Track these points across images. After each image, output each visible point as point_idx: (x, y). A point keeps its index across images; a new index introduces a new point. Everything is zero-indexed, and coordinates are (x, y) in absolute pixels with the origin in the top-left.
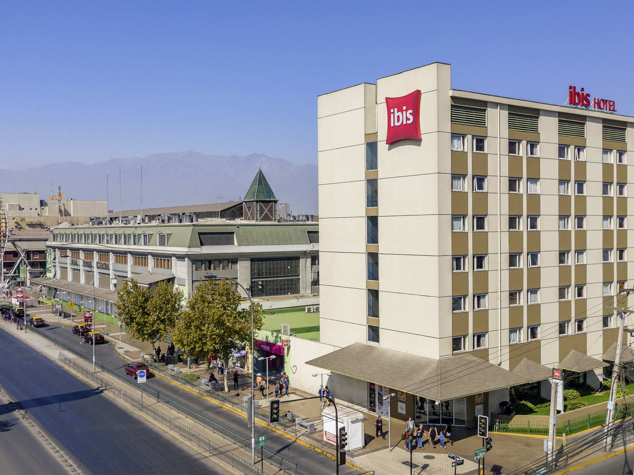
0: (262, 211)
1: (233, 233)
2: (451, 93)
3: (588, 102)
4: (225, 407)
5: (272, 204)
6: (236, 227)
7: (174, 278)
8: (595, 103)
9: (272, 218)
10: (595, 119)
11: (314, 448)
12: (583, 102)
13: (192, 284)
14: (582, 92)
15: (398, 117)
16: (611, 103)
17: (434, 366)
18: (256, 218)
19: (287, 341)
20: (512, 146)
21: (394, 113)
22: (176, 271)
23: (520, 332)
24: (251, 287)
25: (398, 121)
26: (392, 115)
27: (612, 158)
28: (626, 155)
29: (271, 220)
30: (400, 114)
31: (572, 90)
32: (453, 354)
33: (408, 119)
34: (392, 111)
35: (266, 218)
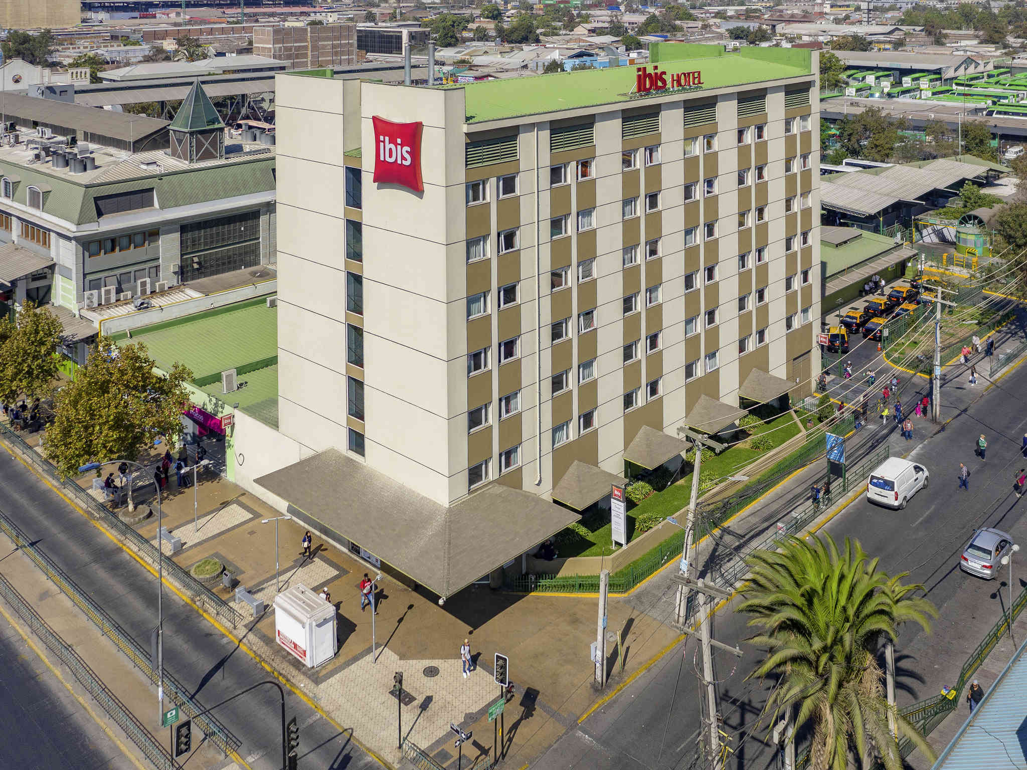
0: (199, 145)
1: (151, 190)
2: (465, 128)
3: (664, 82)
4: (127, 550)
5: (216, 135)
6: (157, 179)
7: (54, 265)
8: (673, 80)
9: (215, 153)
10: (672, 105)
11: (260, 662)
12: (657, 83)
13: (84, 279)
14: (656, 71)
15: (390, 150)
16: (696, 75)
17: (440, 519)
18: (190, 157)
19: (230, 418)
20: (556, 173)
21: (384, 142)
22: (58, 254)
23: (567, 427)
24: (182, 268)
25: (391, 156)
26: (382, 144)
27: (697, 148)
28: (716, 138)
29: (215, 157)
30: (392, 146)
31: (640, 73)
32: (470, 492)
33: (403, 158)
34: (382, 138)
35: (207, 156)
